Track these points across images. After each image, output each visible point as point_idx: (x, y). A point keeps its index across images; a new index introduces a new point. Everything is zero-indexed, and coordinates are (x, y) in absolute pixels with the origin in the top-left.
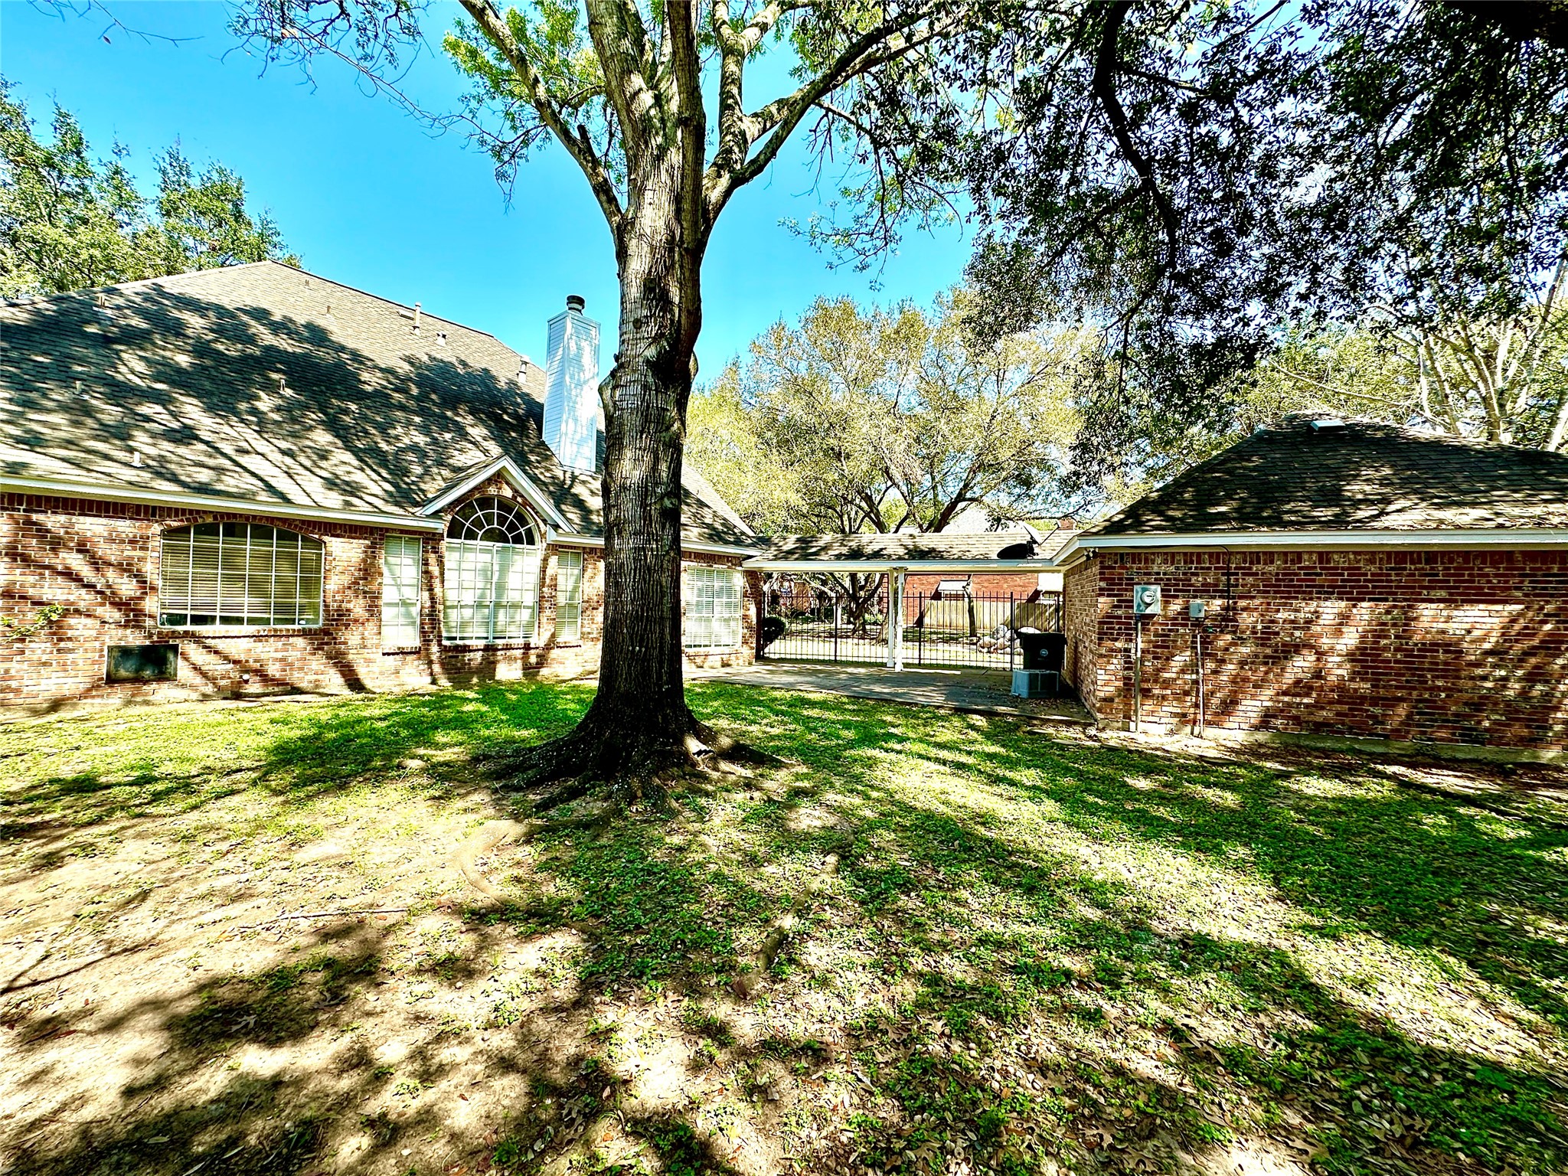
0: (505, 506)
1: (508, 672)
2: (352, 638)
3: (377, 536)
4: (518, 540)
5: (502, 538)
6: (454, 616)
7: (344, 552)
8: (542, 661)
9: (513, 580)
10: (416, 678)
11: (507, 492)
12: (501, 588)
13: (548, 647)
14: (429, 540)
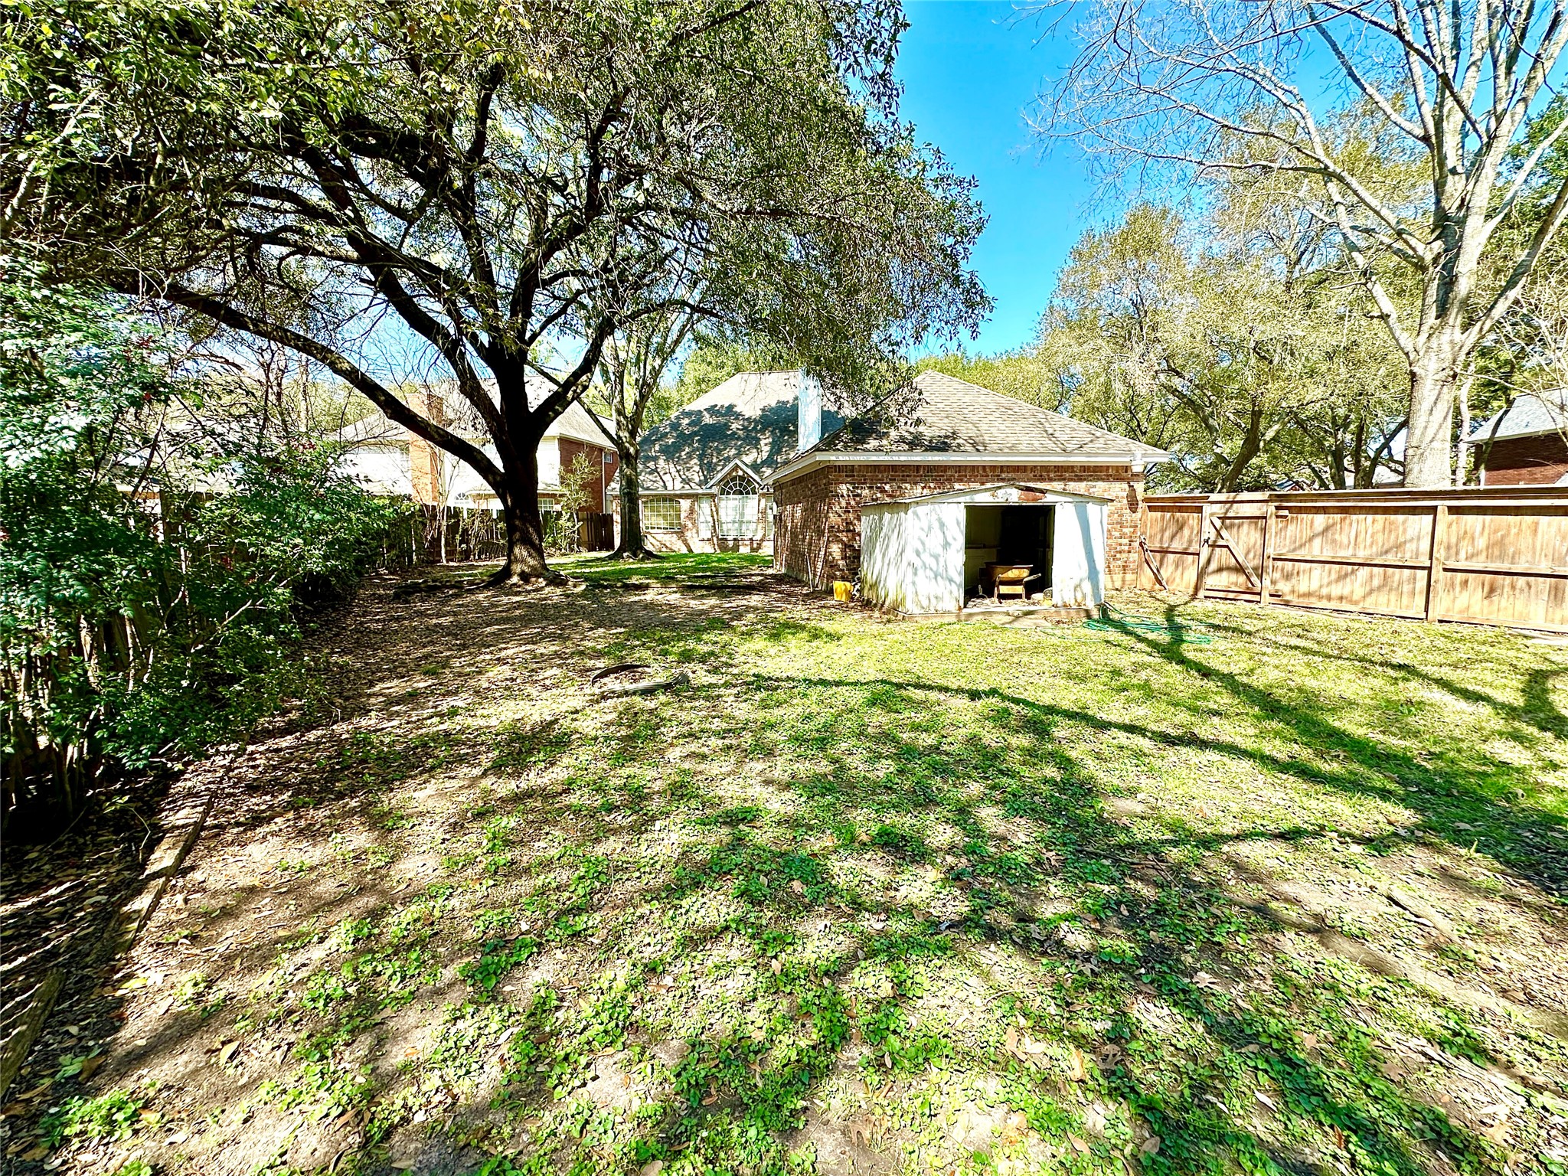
0: (742, 478)
1: (744, 550)
2: (688, 534)
3: (695, 497)
4: (748, 493)
5: (741, 493)
6: (725, 527)
7: (685, 504)
8: (759, 546)
9: (747, 511)
10: (708, 549)
11: (740, 473)
12: (742, 515)
13: (762, 540)
14: (713, 496)
